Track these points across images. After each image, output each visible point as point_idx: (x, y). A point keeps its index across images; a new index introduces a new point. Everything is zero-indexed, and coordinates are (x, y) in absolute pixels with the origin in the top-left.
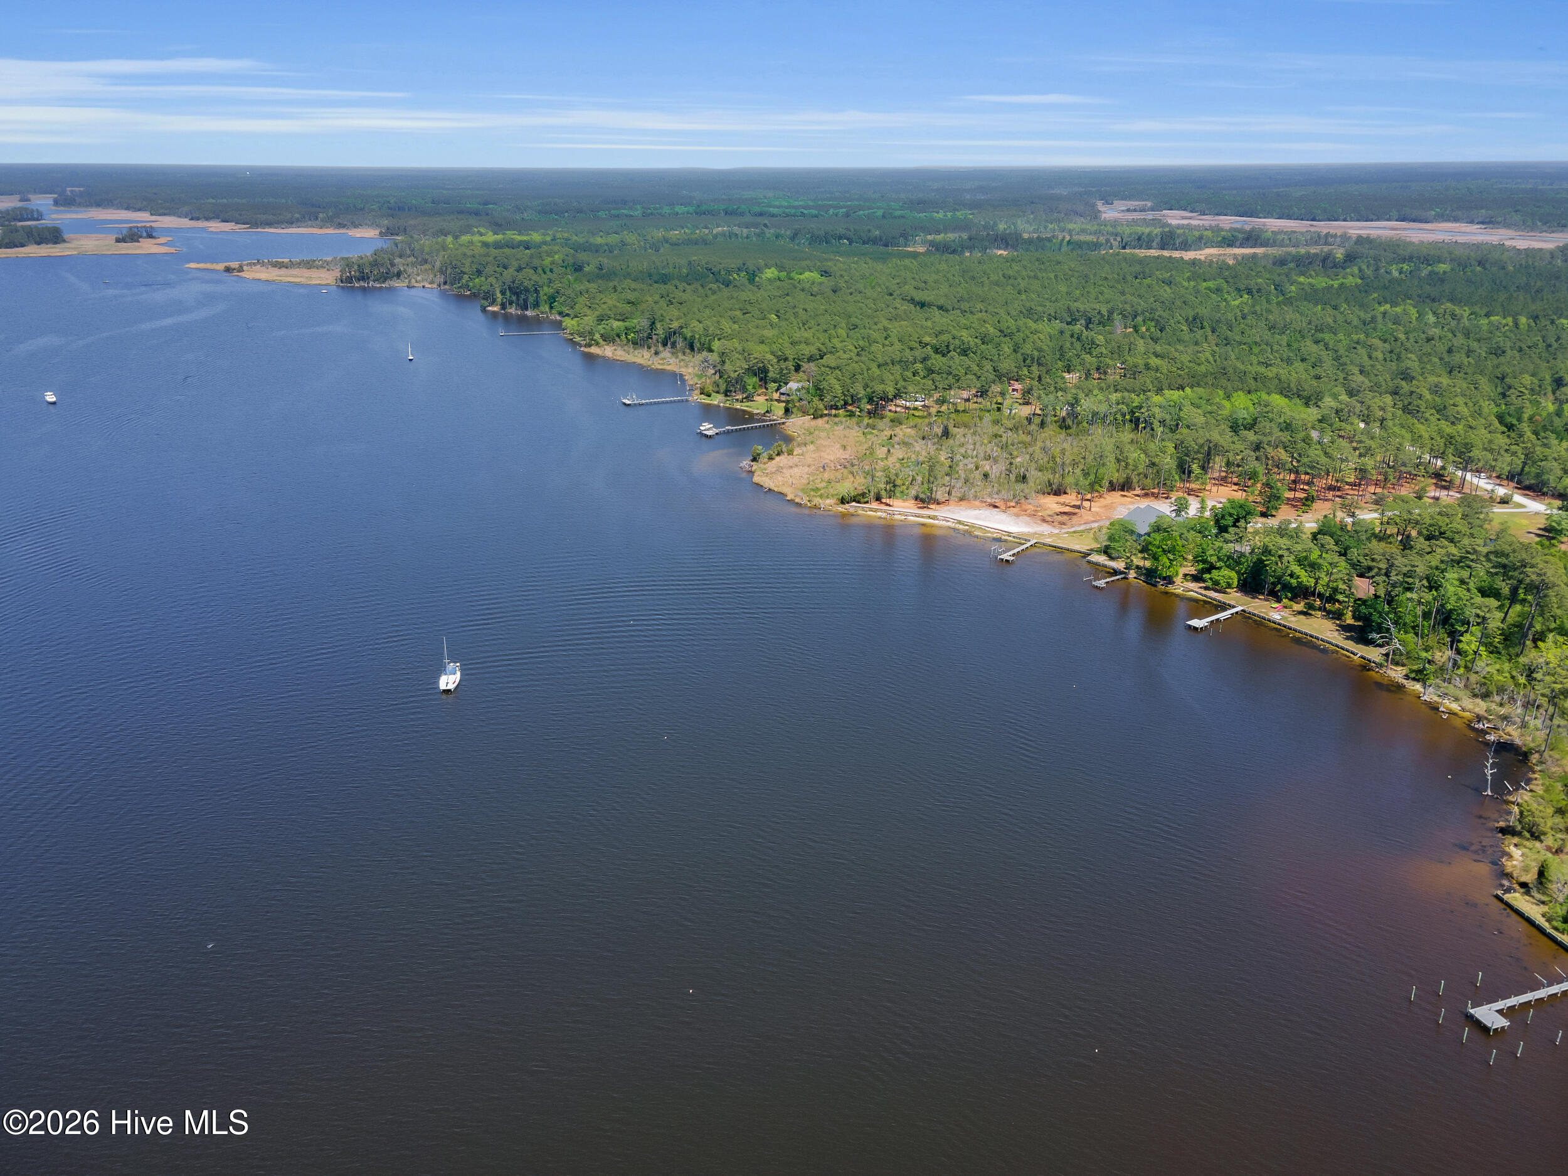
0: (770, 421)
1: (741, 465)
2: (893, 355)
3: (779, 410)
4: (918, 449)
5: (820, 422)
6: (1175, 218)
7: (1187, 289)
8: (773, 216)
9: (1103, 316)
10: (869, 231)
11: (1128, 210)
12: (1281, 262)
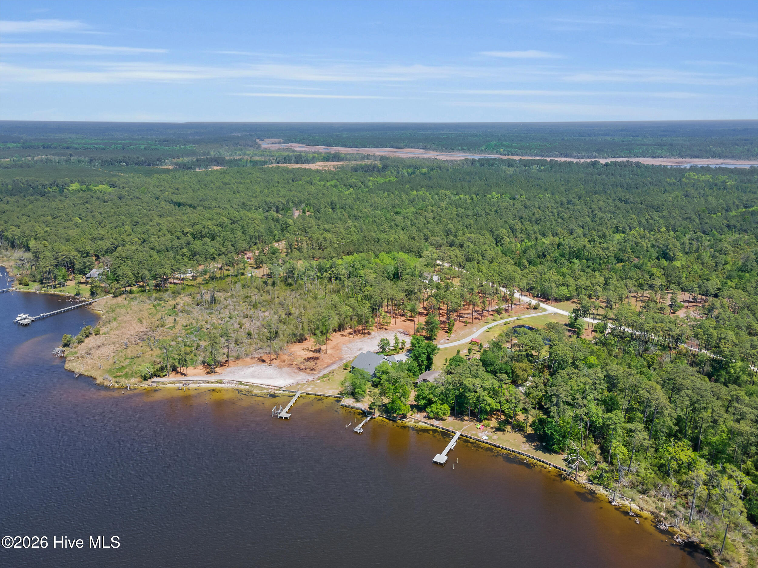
0: (80, 302)
1: (54, 352)
2: (166, 244)
3: (86, 291)
4: (196, 314)
5: (120, 299)
6: (298, 147)
7: (320, 186)
8: (76, 149)
9: (284, 205)
10: (138, 158)
11: (273, 143)
12: (355, 170)
